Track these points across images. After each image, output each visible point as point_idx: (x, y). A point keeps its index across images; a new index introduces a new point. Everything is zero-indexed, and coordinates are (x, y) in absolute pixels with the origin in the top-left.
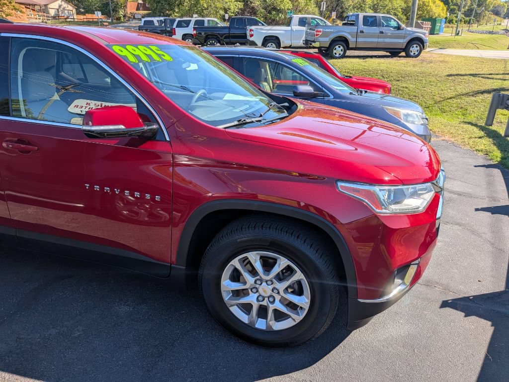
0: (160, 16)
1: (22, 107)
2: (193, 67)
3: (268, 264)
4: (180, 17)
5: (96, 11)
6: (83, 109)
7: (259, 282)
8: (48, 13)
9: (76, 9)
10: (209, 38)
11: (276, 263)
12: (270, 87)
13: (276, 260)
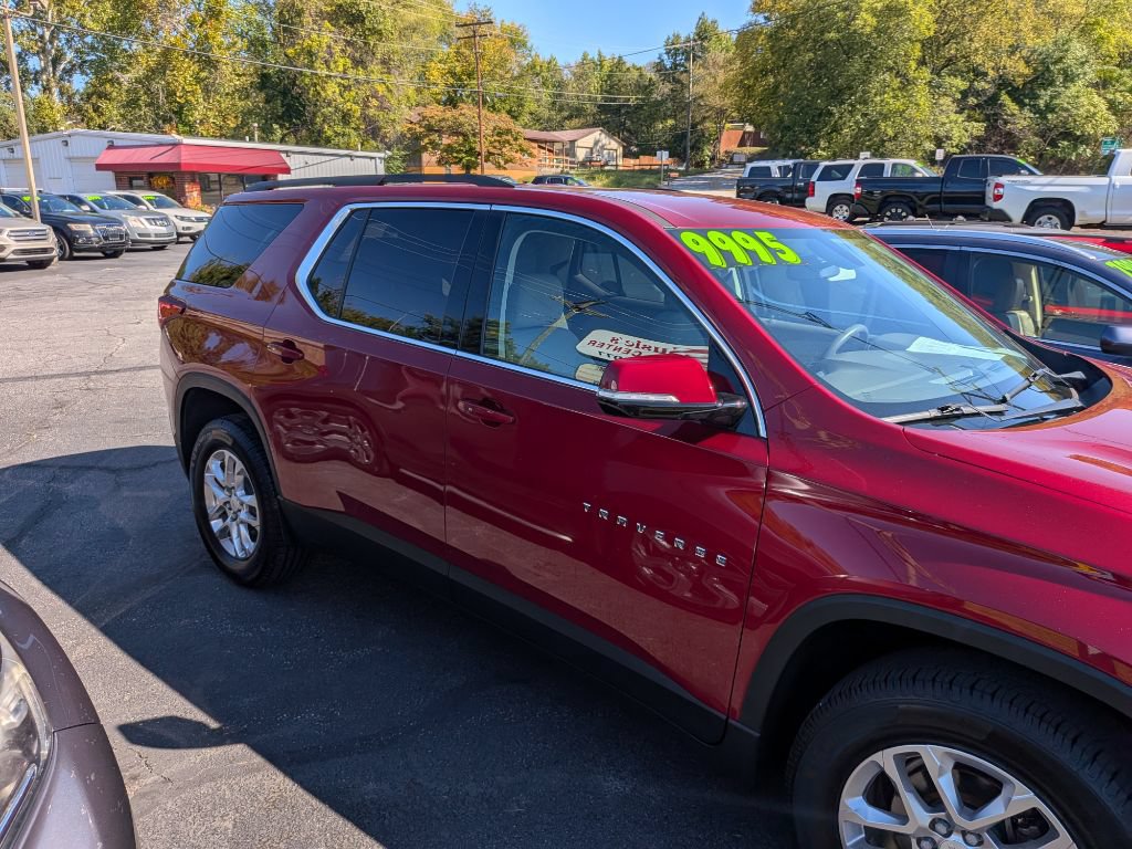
0: (784, 157)
1: (502, 336)
2: (846, 274)
3: (976, 791)
4: (828, 158)
5: (660, 149)
6: (604, 349)
7: (941, 828)
8: (574, 155)
9: (624, 147)
10: (891, 202)
11: (999, 792)
12: (1035, 322)
13: (1001, 785)
